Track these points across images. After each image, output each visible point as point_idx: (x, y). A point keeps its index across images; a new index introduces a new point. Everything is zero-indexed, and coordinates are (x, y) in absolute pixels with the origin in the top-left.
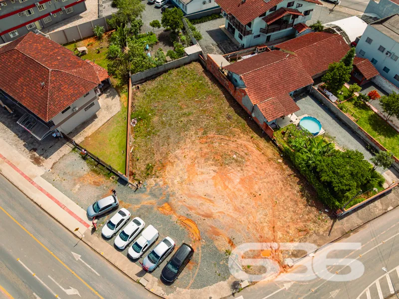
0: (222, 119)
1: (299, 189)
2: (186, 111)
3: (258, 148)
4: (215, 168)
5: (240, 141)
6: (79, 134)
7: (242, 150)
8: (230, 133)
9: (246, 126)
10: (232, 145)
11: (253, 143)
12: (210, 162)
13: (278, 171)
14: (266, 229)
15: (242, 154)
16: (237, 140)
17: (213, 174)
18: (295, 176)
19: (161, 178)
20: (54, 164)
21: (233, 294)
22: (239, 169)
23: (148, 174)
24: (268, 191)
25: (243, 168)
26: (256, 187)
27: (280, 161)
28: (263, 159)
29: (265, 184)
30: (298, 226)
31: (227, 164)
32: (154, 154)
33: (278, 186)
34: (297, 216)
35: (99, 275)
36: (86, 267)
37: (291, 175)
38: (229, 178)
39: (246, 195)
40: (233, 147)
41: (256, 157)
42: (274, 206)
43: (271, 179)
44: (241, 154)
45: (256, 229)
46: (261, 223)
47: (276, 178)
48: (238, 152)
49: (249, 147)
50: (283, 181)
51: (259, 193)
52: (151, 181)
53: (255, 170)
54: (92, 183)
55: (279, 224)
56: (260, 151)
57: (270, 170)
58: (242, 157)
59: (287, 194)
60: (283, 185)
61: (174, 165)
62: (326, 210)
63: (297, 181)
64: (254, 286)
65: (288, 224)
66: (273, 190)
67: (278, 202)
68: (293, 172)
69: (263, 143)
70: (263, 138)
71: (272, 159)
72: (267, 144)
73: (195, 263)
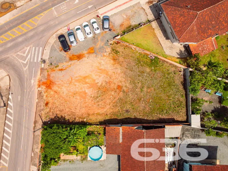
0: (128, 107)
1: (66, 117)
2: (145, 89)
3: (98, 114)
4: (99, 84)
5: (108, 107)
6: (158, 26)
7: (102, 105)
8: (116, 106)
9: (116, 117)
10: (108, 101)
11: (103, 113)
12: (104, 84)
13: (80, 114)
14: (57, 89)
15: (100, 103)
16: (109, 106)
17: (97, 81)
18: (73, 121)
20: (144, 10)
21: (42, 59)
22: (92, 95)
23: (113, 50)
24: (74, 102)
25: (91, 98)
26: (78, 98)
27: (85, 120)
28: (91, 112)
29: (77, 103)
30: (50, 104)
31: (98, 91)
33: (73, 108)
34: (55, 106)
35: (78, 13)
37: (75, 120)
38: (90, 88)
39: (77, 90)
40: (106, 101)
41: (94, 108)
42: (65, 99)
43: (78, 108)
44: (100, 102)
45: (60, 84)
46: (61, 88)
47: (78, 111)
48: (102, 101)
49: (102, 110)
50: (74, 113)
51: (75, 97)
52: (109, 50)
53: (88, 103)
54: (123, 23)
55: (56, 96)
56: (96, 114)
57: (83, 111)
58: (98, 102)
59: (67, 110)
60: (72, 112)
61: (112, 65)
62: (49, 122)
63: (70, 120)
64: (40, 69)
65: (54, 100)
66: (72, 105)
67: (66, 102)
68: (76, 122)
69: (101, 119)
70: (103, 121)
71: (88, 116)
72: (98, 120)
73: (61, 51)
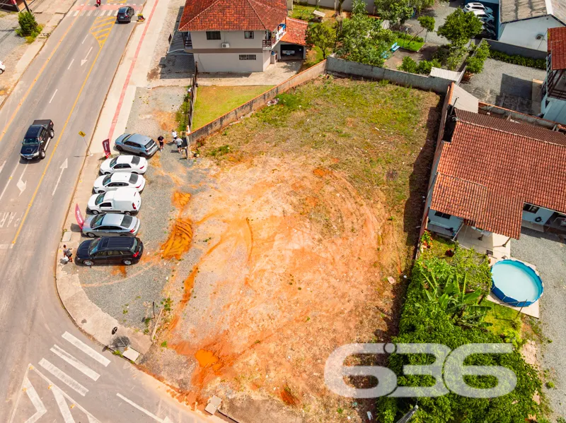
0: (379, 170)
2: (345, 130)
3: (382, 239)
4: (290, 210)
5: (366, 210)
6: (212, 79)
7: (355, 221)
8: (368, 191)
9: (402, 202)
10: (350, 205)
11: (383, 227)
12: (294, 200)
13: (367, 289)
14: (247, 333)
15: (348, 225)
16: (364, 206)
17: (278, 213)
18: (385, 319)
19: (219, 169)
20: (160, 86)
21: (106, 348)
22: (317, 237)
23: (214, 155)
24: (317, 296)
25: (324, 241)
26: (308, 276)
27: (392, 281)
28: (370, 256)
29: (326, 285)
30: (293, 380)
31: (310, 219)
32: (247, 143)
33: (340, 305)
34: (309, 367)
35: (53, 194)
36: (57, 178)
37: (382, 311)
38: (290, 232)
39: (282, 271)
40: (347, 209)
41: (360, 244)
42: (298, 321)
43: (343, 287)
44: (345, 224)
45: (235, 318)
46: (252, 319)
47: (353, 293)
48: (344, 218)
49: (370, 226)
50: (357, 307)
51: (302, 286)
52: (206, 163)
53: (338, 258)
54: (162, 123)
55: (272, 347)
56: (378, 243)
57: (359, 275)
58: (342, 229)
59: (338, 325)
60: (351, 311)
61: (250, 169)
62: (369, 414)
63: (381, 329)
64: (137, 371)
65: (283, 361)
66: (325, 303)
67: (309, 322)
68: (390, 312)
69: (397, 238)
70: (406, 234)
71: (382, 267)
72: (402, 245)
73: (125, 274)
